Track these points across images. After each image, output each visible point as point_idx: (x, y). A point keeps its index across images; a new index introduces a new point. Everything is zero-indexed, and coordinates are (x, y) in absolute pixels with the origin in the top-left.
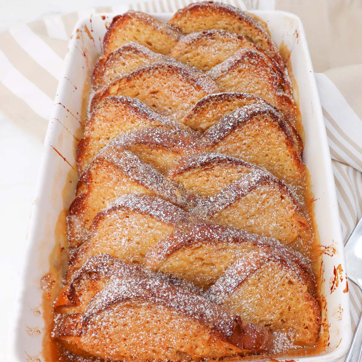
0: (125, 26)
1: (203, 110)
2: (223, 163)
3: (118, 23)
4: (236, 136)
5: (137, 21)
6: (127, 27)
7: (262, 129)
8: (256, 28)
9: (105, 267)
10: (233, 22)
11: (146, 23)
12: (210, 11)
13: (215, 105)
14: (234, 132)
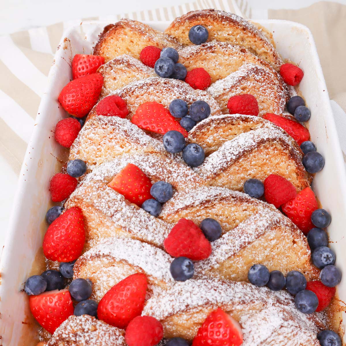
0: (117, 36)
1: (203, 134)
2: (226, 200)
3: (109, 32)
4: (240, 166)
5: (130, 31)
6: (120, 38)
7: (270, 158)
8: (261, 40)
9: (86, 334)
10: (237, 32)
11: (140, 33)
12: (212, 20)
13: (217, 129)
14: (238, 162)
